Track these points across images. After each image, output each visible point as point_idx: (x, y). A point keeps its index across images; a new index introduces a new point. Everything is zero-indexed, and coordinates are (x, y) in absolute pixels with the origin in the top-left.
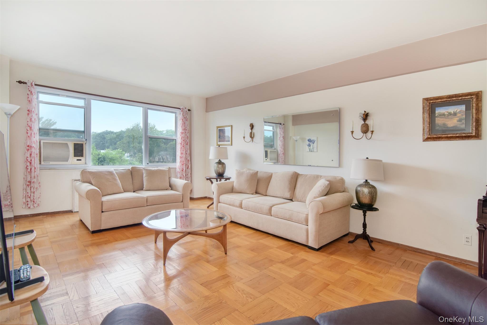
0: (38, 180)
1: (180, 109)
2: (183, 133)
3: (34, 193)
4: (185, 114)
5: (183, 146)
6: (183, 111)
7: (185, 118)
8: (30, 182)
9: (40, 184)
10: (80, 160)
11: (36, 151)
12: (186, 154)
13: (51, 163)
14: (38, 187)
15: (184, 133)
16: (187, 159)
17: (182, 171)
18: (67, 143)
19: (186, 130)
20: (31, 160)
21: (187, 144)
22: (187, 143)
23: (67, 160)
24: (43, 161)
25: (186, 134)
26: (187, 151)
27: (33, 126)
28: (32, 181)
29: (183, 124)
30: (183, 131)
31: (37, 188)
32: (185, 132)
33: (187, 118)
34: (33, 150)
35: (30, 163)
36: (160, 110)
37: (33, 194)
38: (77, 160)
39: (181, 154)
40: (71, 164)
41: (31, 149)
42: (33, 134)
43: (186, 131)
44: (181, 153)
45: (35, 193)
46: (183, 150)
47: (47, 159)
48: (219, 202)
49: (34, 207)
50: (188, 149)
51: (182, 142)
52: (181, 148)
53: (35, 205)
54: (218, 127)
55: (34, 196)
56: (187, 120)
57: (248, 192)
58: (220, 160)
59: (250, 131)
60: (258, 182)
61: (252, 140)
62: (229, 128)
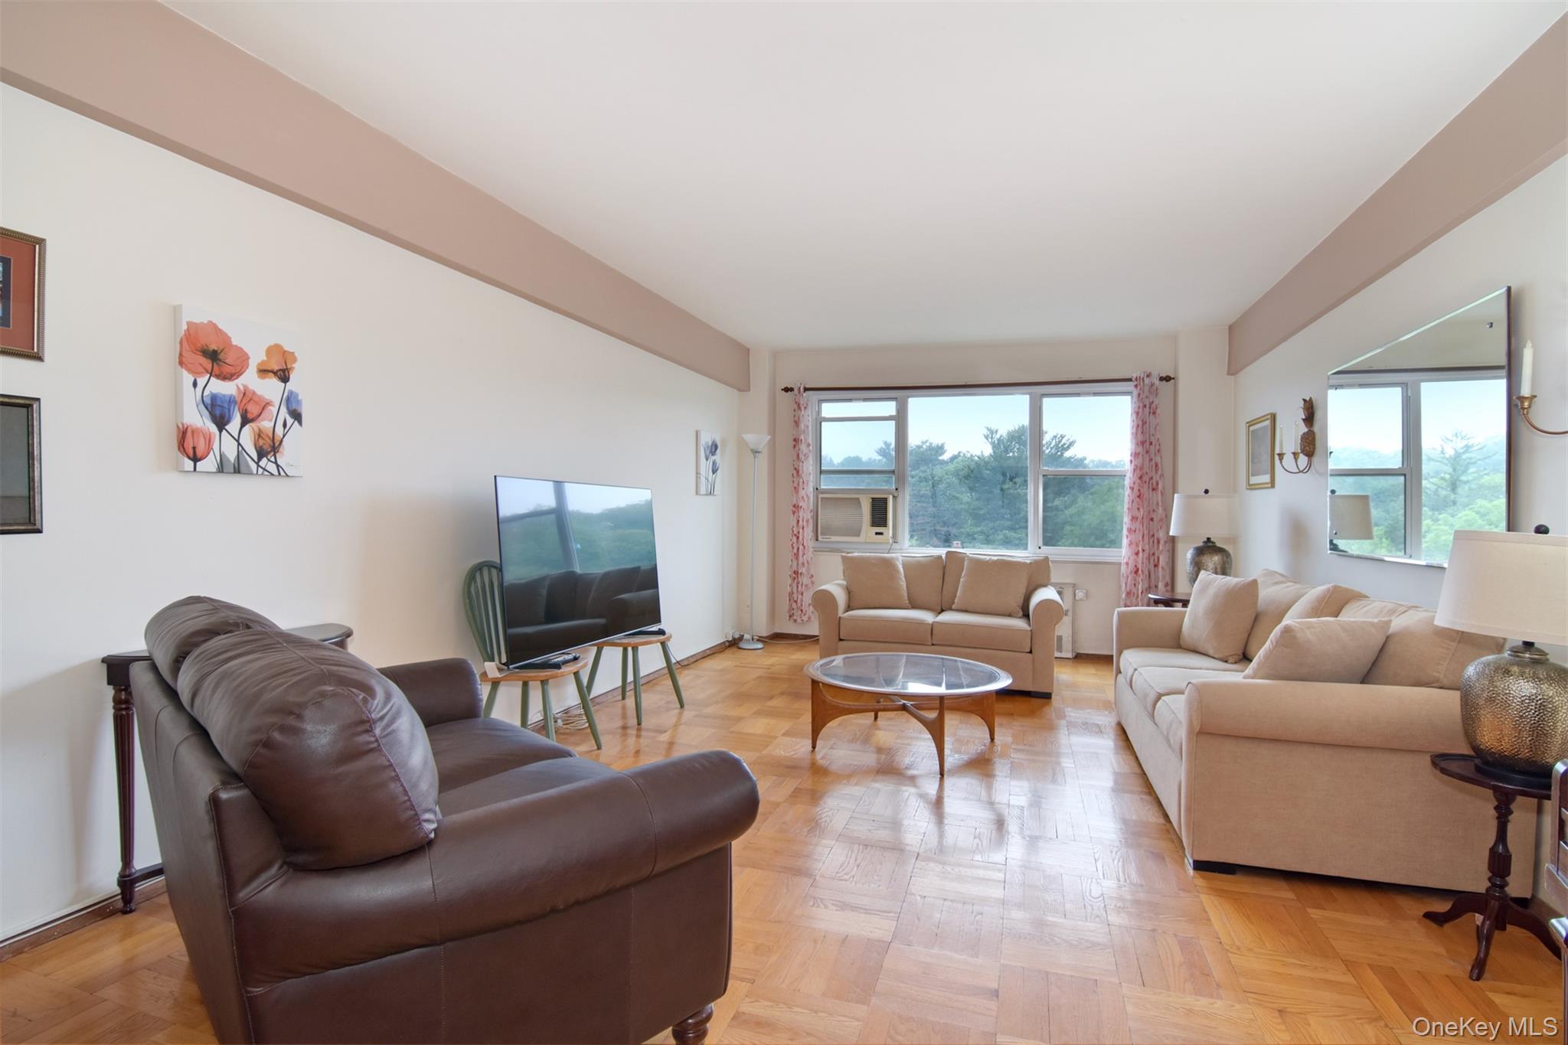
0: (808, 570)
1: (1130, 380)
2: (1139, 453)
3: (802, 594)
4: (1146, 393)
5: (1139, 497)
6: (1139, 387)
7: (1145, 406)
8: (795, 572)
9: (813, 579)
10: (882, 534)
11: (806, 515)
12: (1152, 520)
13: (834, 539)
14: (810, 585)
15: (1140, 456)
16: (1153, 536)
17: (1136, 572)
18: (859, 498)
19: (1151, 443)
20: (799, 533)
21: (1153, 489)
22: (1155, 484)
23: (858, 534)
24: (822, 534)
25: (1153, 456)
26: (1154, 511)
27: (801, 468)
28: (800, 571)
29: (1140, 428)
30: (1140, 449)
31: (806, 586)
32: (1147, 452)
33: (1153, 406)
34: (801, 513)
35: (798, 538)
37: (800, 596)
38: (877, 534)
39: (1132, 520)
40: (866, 543)
41: (798, 512)
42: (801, 484)
43: (1152, 447)
44: (1130, 517)
45: (804, 594)
46: (1138, 509)
47: (829, 531)
48: (1120, 672)
49: (803, 620)
50: (1158, 504)
51: (1134, 483)
52: (1133, 501)
53: (805, 618)
54: (1249, 423)
55: (802, 601)
56: (1154, 413)
57: (1211, 652)
58: (1209, 539)
59: (1304, 429)
60: (1257, 618)
61: (1310, 464)
62: (1268, 423)
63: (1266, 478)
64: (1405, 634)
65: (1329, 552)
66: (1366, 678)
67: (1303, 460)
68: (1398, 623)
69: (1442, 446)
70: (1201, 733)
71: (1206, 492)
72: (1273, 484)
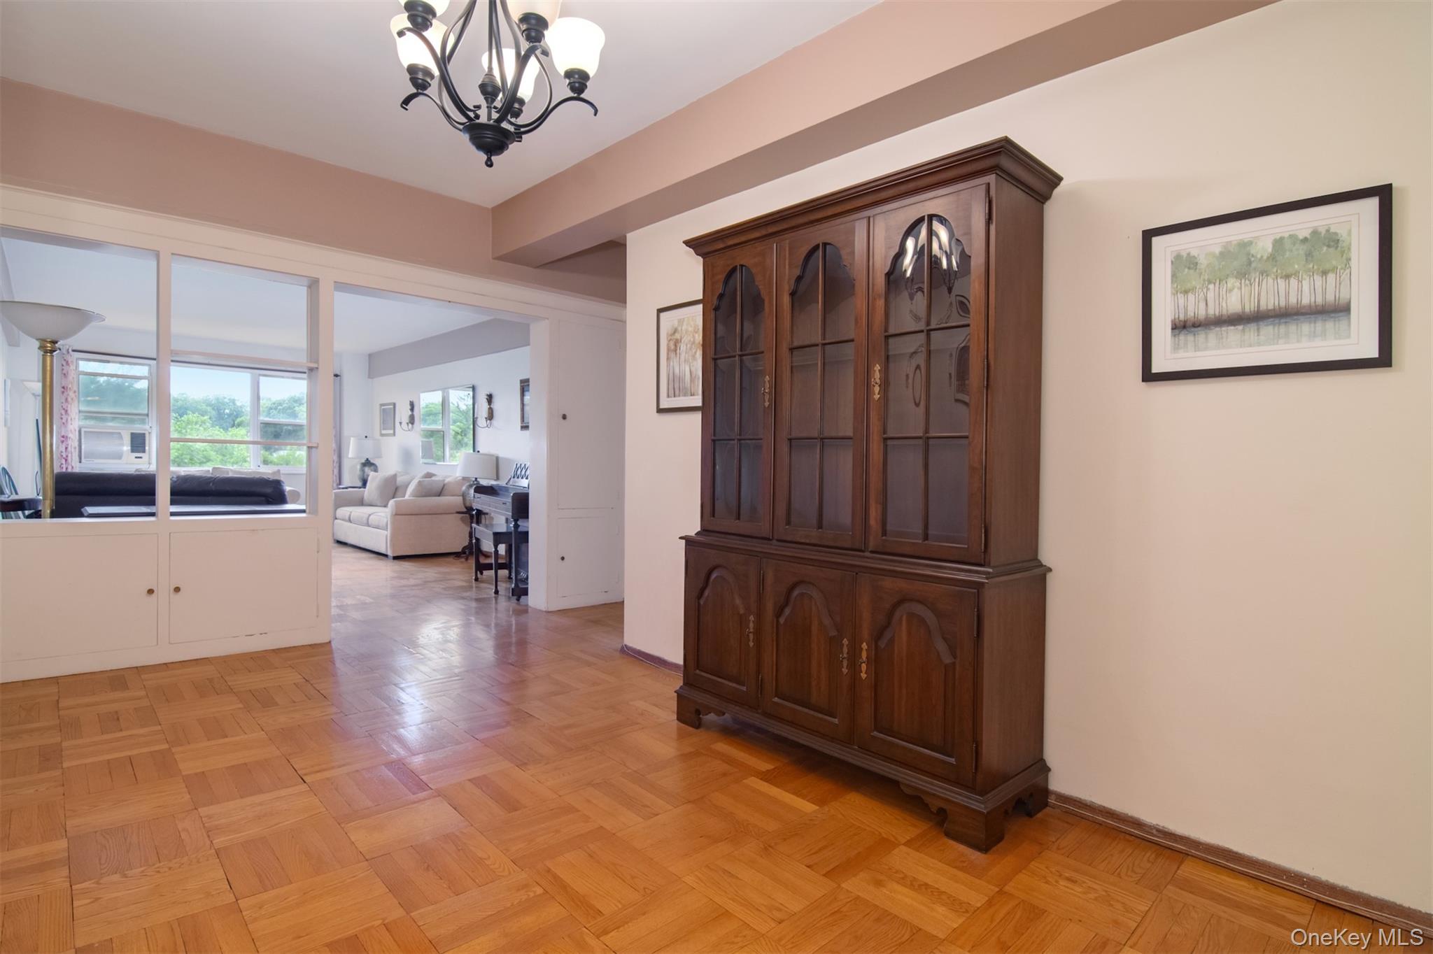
10: (141, 458)
11: (73, 443)
13: (98, 461)
18: (120, 433)
20: (67, 456)
23: (120, 458)
24: (85, 458)
27: (69, 409)
34: (69, 442)
35: (66, 460)
36: (283, 377)
38: (136, 457)
40: (125, 464)
41: (67, 441)
42: (69, 421)
47: (92, 455)
48: (336, 519)
54: (382, 405)
57: (379, 504)
58: (367, 459)
59: (410, 413)
60: (396, 489)
61: (413, 427)
62: (392, 407)
63: (392, 432)
64: (449, 483)
65: (422, 461)
66: (439, 496)
67: (410, 425)
68: (447, 480)
69: (457, 402)
70: (396, 514)
71: (366, 437)
72: (394, 434)
